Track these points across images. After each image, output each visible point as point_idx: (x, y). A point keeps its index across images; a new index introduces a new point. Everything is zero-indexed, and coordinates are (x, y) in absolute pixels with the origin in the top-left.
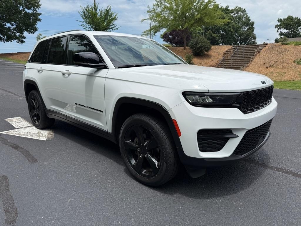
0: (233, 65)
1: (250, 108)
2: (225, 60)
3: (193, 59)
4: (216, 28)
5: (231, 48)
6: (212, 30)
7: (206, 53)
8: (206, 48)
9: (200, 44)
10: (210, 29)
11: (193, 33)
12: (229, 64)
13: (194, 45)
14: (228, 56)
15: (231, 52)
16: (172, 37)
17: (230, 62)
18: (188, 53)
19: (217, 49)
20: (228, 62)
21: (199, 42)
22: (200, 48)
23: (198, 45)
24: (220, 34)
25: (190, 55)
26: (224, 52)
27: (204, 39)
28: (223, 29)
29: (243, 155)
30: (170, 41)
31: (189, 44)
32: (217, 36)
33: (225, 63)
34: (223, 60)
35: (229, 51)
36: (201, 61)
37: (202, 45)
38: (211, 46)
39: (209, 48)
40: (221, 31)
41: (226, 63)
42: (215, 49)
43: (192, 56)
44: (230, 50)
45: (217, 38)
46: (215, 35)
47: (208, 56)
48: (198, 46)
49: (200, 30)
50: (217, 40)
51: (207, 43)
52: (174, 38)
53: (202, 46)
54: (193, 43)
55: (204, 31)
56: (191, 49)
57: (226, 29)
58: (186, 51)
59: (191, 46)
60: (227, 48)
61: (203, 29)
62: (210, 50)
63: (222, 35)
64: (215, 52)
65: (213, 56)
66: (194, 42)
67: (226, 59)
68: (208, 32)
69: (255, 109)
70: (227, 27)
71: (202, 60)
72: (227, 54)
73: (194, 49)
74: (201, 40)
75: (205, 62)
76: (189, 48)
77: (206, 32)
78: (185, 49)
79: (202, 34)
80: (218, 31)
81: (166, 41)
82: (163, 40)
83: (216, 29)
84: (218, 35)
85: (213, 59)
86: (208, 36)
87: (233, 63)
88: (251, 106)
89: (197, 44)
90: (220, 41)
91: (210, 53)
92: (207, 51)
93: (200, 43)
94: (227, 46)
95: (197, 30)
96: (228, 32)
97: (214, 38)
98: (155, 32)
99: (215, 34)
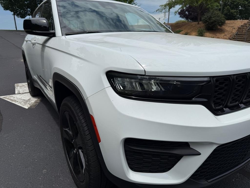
0: (248, 39)
1: (231, 103)
2: (238, 34)
3: (205, 33)
4: (235, 3)
5: (248, 22)
6: (230, 6)
7: (219, 27)
8: (220, 22)
9: (213, 19)
10: (228, 5)
11: (210, 9)
12: (243, 38)
13: (208, 19)
14: (243, 30)
15: (246, 26)
16: (188, 14)
17: (244, 37)
18: (200, 27)
19: (232, 23)
20: (242, 36)
21: (212, 17)
22: (213, 22)
23: (212, 19)
24: (238, 10)
25: (202, 29)
26: (239, 26)
27: (218, 14)
28: (242, 5)
29: (209, 181)
30: (187, 17)
31: (203, 19)
32: (235, 12)
33: (238, 37)
34: (236, 34)
35: (244, 25)
36: (213, 35)
37: (216, 19)
38: (225, 20)
39: (223, 22)
40: (240, 6)
41: (240, 37)
42: (229, 24)
43: (204, 31)
44: (246, 24)
45: (235, 13)
46: (233, 11)
47: (221, 31)
48: (212, 21)
49: (217, 6)
50: (234, 15)
51: (221, 18)
52: (190, 14)
53: (216, 21)
54: (206, 17)
55: (221, 7)
56: (204, 24)
57: (246, 4)
58: (199, 26)
59: (204, 21)
60: (243, 23)
61: (221, 5)
62: (224, 24)
63: (240, 10)
64: (229, 26)
65: (227, 31)
66: (208, 17)
67: (241, 33)
68: (226, 8)
69: (242, 105)
70: (247, 3)
71: (215, 34)
72: (242, 29)
73: (208, 23)
74: (215, 14)
75: (218, 36)
76: (202, 23)
77: (224, 8)
78: (198, 24)
79: (220, 10)
80: (237, 7)
81: (183, 18)
82: (179, 16)
83: (235, 5)
84: (237, 11)
85: (226, 33)
86: (225, 12)
87: (247, 38)
88: (234, 100)
89: (210, 18)
90: (238, 17)
91: (224, 27)
92: (221, 26)
93: (214, 17)
94: (243, 20)
95: (215, 6)
96: (247, 7)
97: (232, 13)
98: (170, 8)
99: (233, 9)
